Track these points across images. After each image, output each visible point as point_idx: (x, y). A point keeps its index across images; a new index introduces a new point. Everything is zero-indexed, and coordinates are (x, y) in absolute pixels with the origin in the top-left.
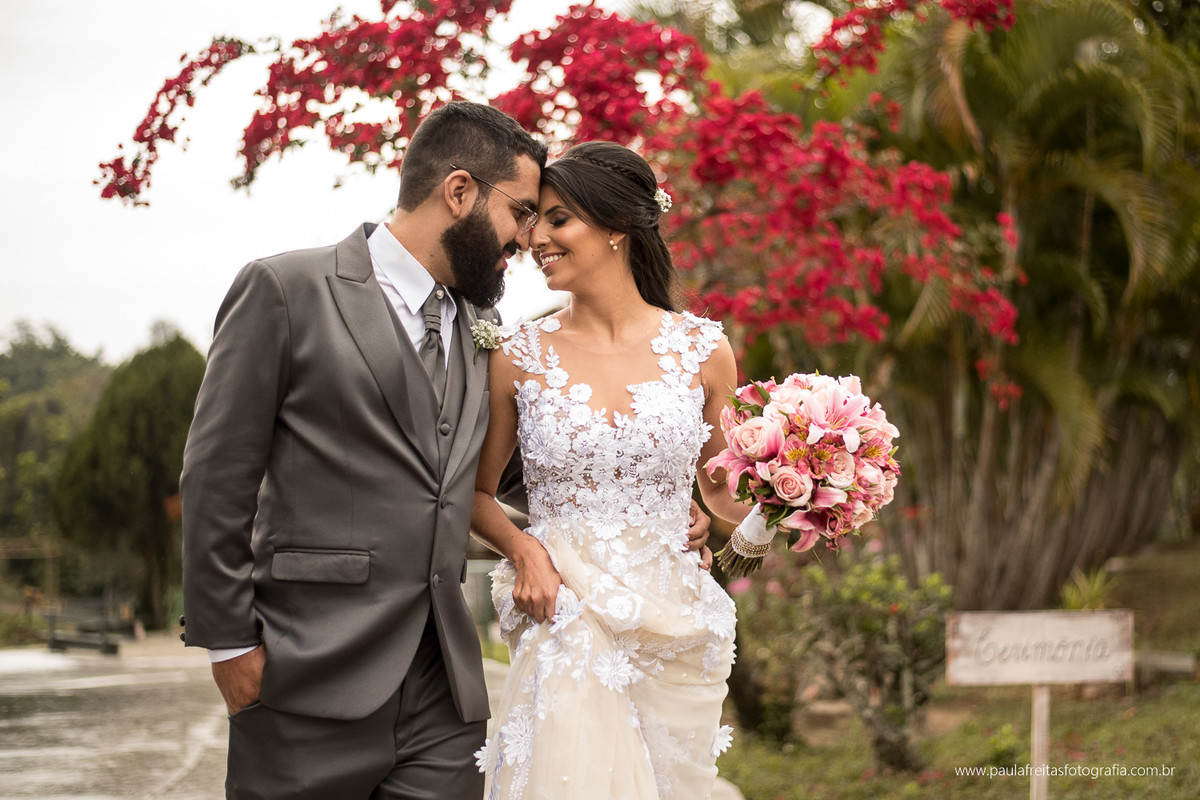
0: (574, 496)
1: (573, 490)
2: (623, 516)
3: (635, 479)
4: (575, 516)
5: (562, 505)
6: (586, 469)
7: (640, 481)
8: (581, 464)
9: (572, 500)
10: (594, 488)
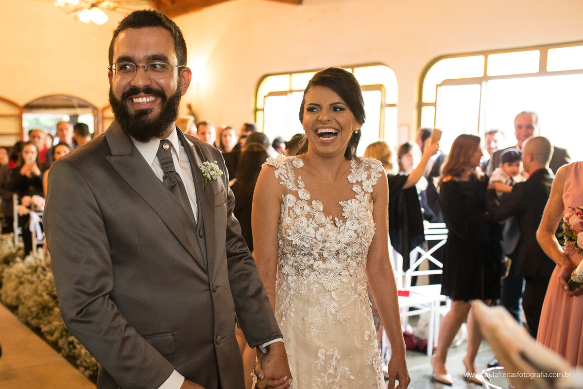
0: (312, 265)
1: (312, 262)
2: (339, 277)
3: (346, 256)
4: (311, 277)
5: (304, 269)
6: (321, 250)
7: (348, 257)
8: (319, 246)
9: (311, 267)
10: (324, 260)
